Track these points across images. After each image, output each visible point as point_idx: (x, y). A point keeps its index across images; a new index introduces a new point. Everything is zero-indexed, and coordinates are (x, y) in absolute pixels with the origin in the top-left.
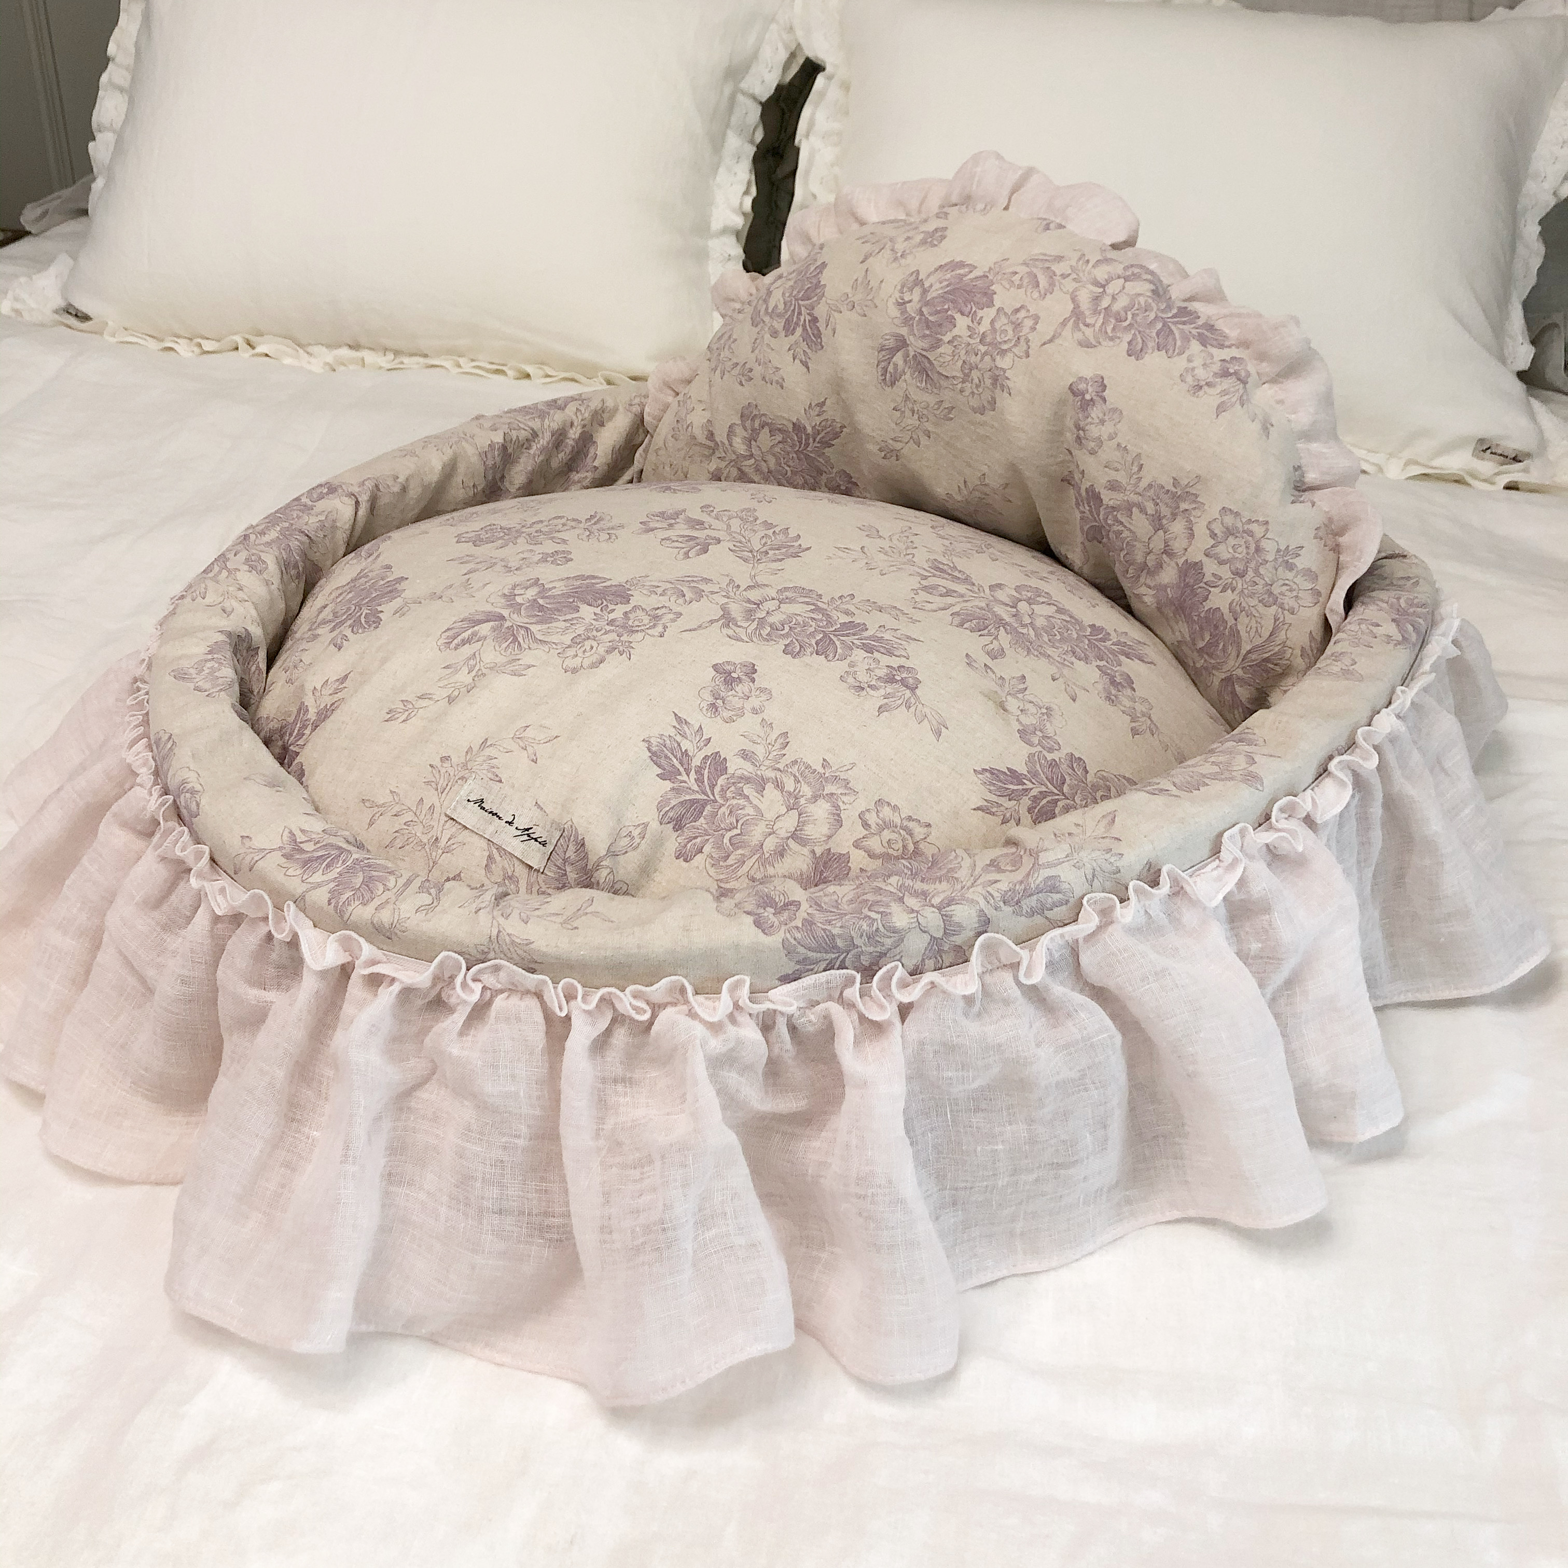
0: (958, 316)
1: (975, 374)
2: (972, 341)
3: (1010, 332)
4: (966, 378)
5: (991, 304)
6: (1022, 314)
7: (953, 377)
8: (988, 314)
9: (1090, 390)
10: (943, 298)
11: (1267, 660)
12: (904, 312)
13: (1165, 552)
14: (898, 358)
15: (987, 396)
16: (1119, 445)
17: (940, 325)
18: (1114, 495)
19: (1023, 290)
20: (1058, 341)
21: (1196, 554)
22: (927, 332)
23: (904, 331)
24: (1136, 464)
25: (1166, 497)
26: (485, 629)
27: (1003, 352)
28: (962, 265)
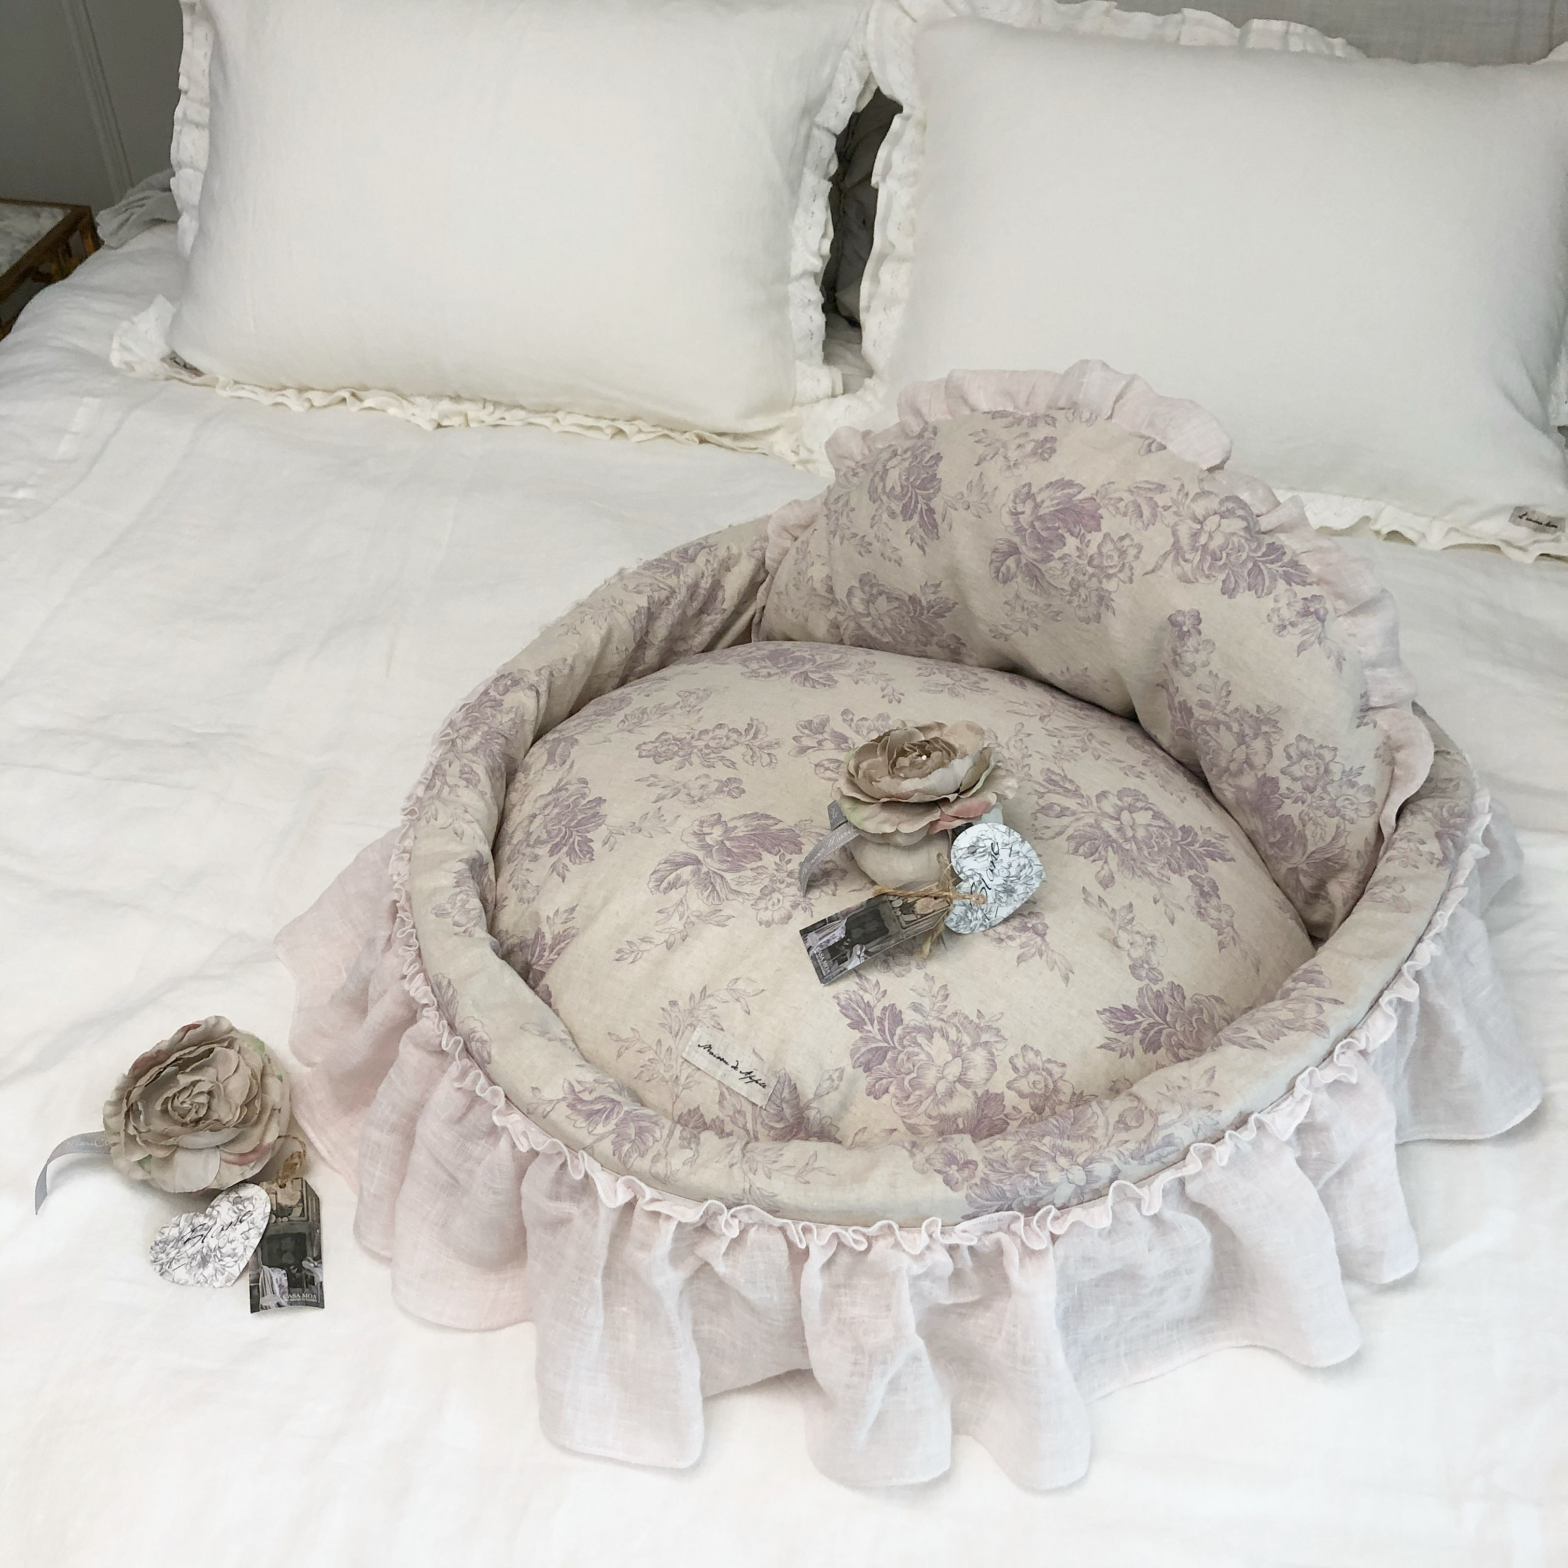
0: (1067, 535)
1: (1083, 592)
2: (1080, 562)
3: (1116, 558)
4: (1075, 591)
5: (1098, 529)
6: (1127, 542)
7: (1062, 589)
8: (1095, 538)
9: (1187, 622)
10: (1055, 514)
11: (1328, 859)
12: (1017, 522)
13: (1246, 762)
14: (1011, 562)
15: (1092, 610)
16: (1211, 672)
17: (1051, 541)
18: (1205, 712)
19: (1128, 518)
20: (1160, 573)
21: (1273, 771)
22: (1039, 546)
23: (1017, 540)
24: (1225, 689)
25: (1250, 721)
26: (686, 872)
27: (1109, 577)
28: (1070, 484)
